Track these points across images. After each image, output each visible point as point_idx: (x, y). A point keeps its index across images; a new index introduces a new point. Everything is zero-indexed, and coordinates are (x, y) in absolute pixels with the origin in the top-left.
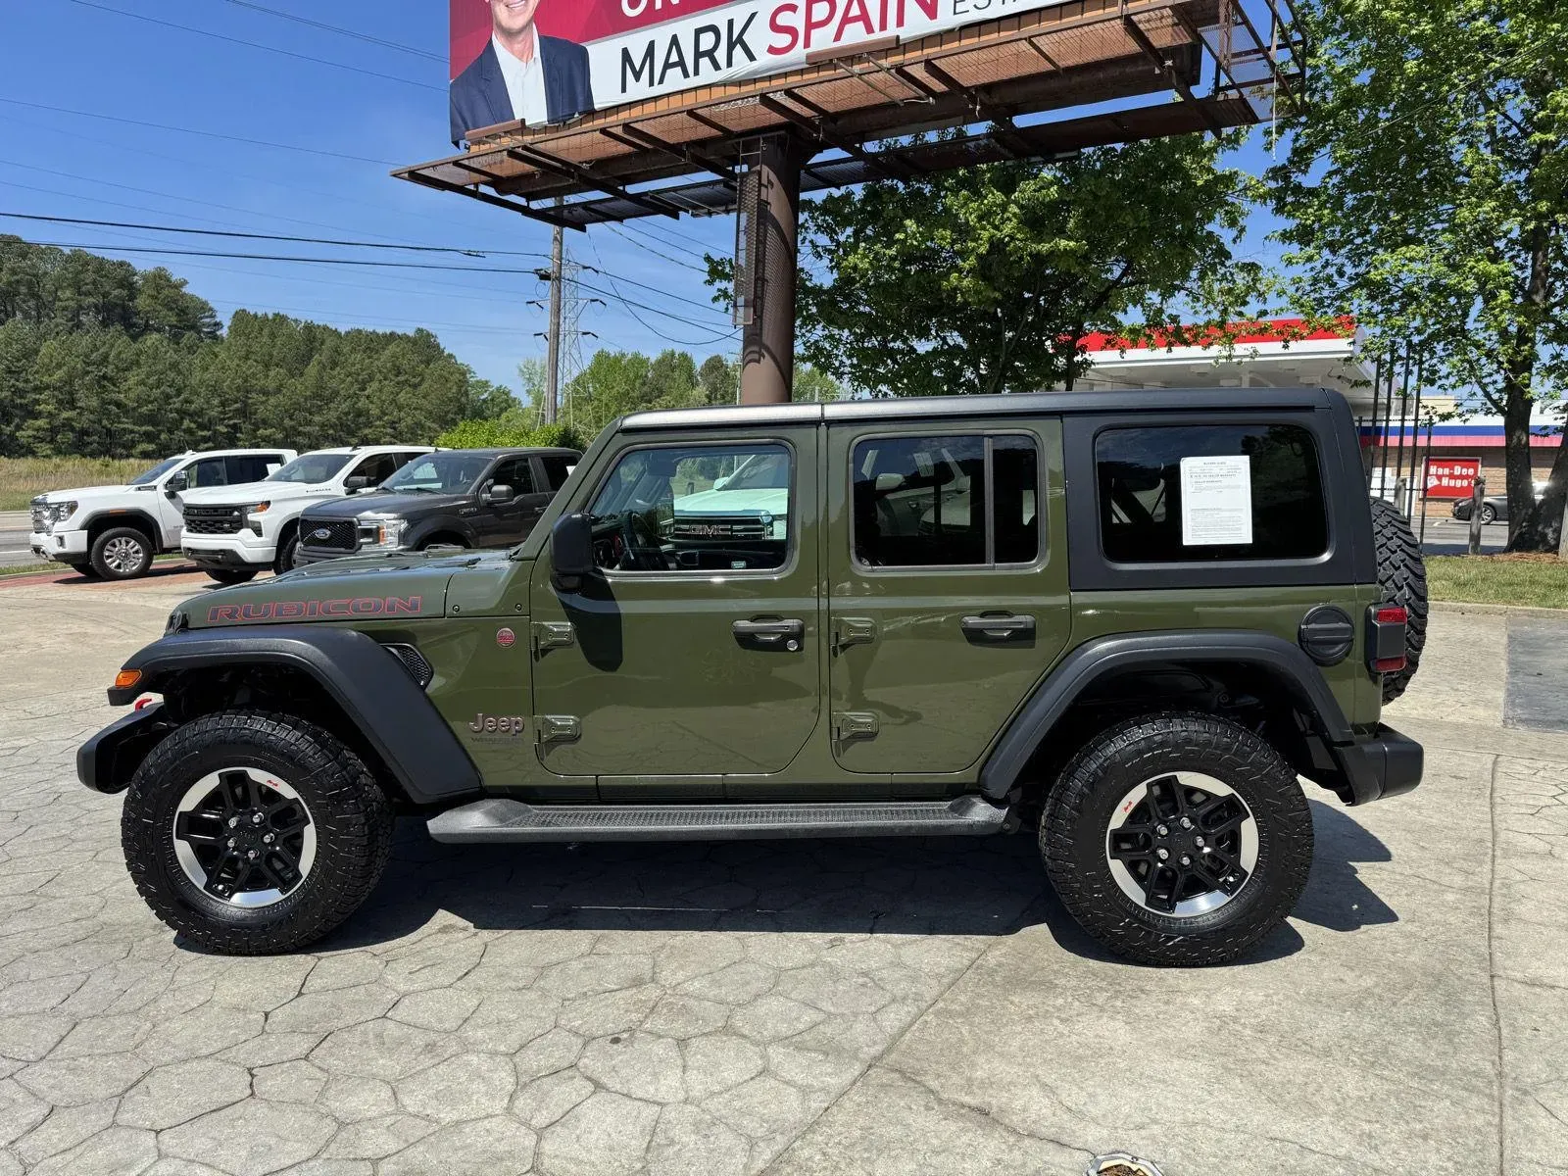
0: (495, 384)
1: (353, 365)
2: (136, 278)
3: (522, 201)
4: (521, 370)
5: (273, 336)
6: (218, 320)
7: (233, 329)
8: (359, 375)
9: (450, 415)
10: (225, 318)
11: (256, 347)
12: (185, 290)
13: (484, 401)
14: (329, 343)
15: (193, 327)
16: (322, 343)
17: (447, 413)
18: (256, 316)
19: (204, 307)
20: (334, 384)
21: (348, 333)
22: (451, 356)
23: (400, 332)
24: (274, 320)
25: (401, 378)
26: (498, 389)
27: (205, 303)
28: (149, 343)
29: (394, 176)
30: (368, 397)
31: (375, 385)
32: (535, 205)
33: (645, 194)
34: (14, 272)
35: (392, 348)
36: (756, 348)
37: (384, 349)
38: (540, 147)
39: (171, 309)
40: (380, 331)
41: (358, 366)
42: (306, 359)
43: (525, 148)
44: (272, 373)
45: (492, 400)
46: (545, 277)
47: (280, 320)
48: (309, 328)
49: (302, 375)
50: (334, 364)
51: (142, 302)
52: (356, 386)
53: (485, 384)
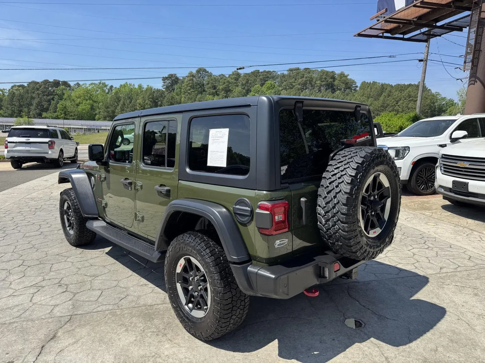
0: (448, 98)
1: (395, 95)
2: (336, 75)
3: (401, 36)
4: (458, 93)
5: (371, 89)
6: (357, 85)
7: (360, 88)
8: (397, 98)
9: (427, 110)
10: (359, 84)
11: (366, 92)
12: (349, 77)
13: (443, 104)
14: (389, 89)
15: (349, 88)
16: (386, 89)
17: (425, 110)
18: (368, 83)
19: (354, 82)
20: (388, 102)
21: (395, 86)
22: (429, 90)
23: (413, 83)
24: (373, 83)
25: (411, 99)
26: (449, 100)
27: (354, 81)
28: (336, 94)
29: (354, 36)
30: (398, 106)
31: (401, 102)
32: (406, 36)
33: (444, 25)
34: (306, 78)
35: (409, 89)
36: (474, 79)
37: (406, 90)
38: (395, 17)
39: (344, 83)
40: (406, 84)
41: (397, 96)
42: (380, 95)
43: (390, 18)
44: (369, 100)
45: (447, 104)
46: (420, 61)
47: (374, 83)
48: (382, 85)
49: (379, 100)
50: (389, 96)
51: (336, 83)
52: (395, 102)
53: (444, 99)
